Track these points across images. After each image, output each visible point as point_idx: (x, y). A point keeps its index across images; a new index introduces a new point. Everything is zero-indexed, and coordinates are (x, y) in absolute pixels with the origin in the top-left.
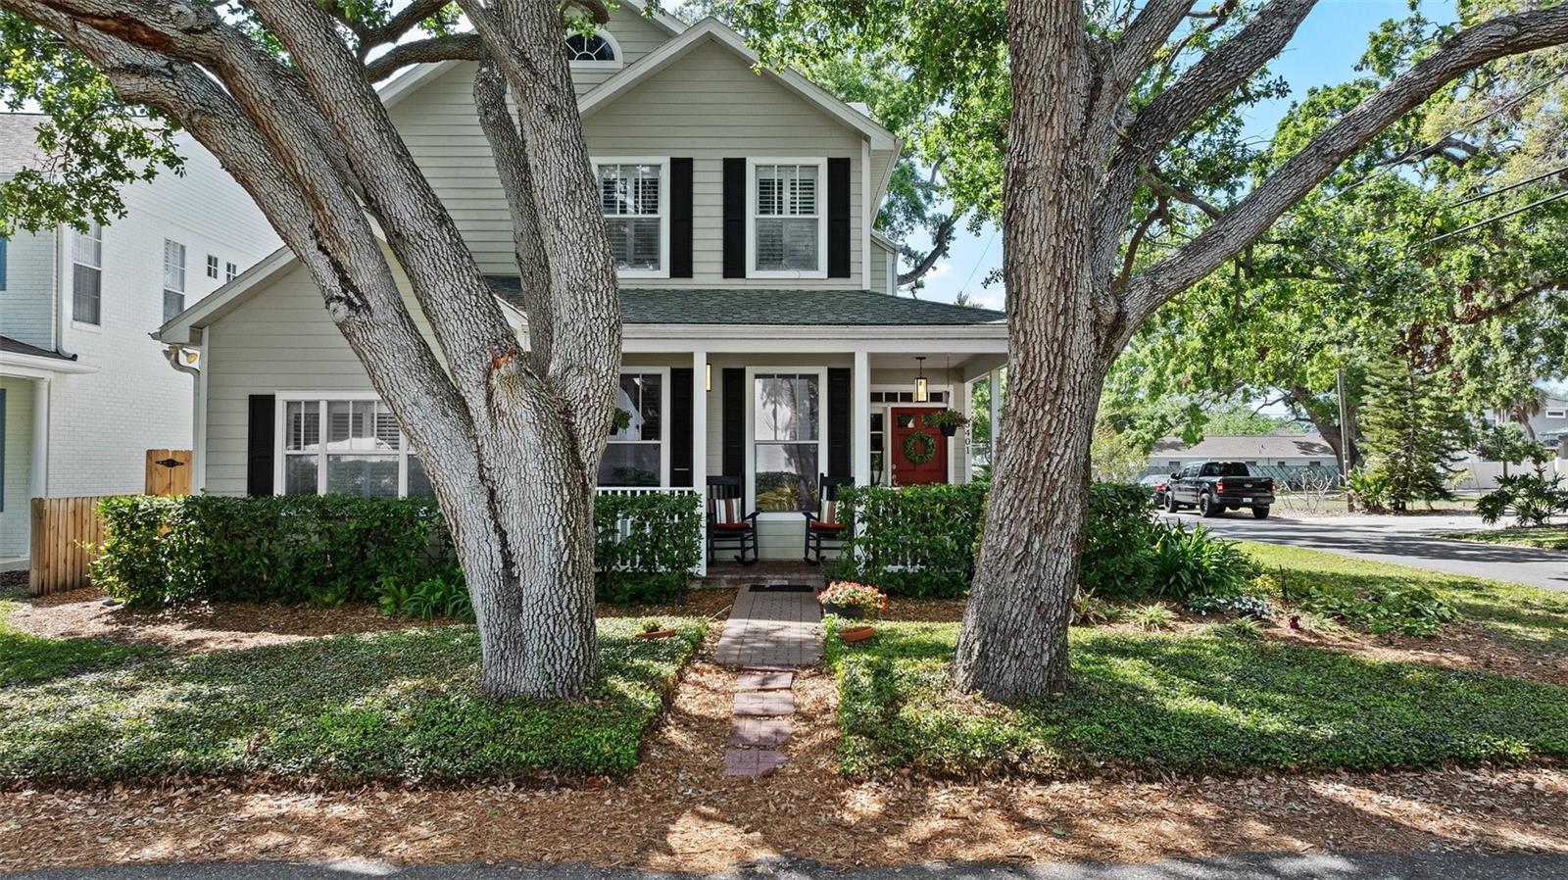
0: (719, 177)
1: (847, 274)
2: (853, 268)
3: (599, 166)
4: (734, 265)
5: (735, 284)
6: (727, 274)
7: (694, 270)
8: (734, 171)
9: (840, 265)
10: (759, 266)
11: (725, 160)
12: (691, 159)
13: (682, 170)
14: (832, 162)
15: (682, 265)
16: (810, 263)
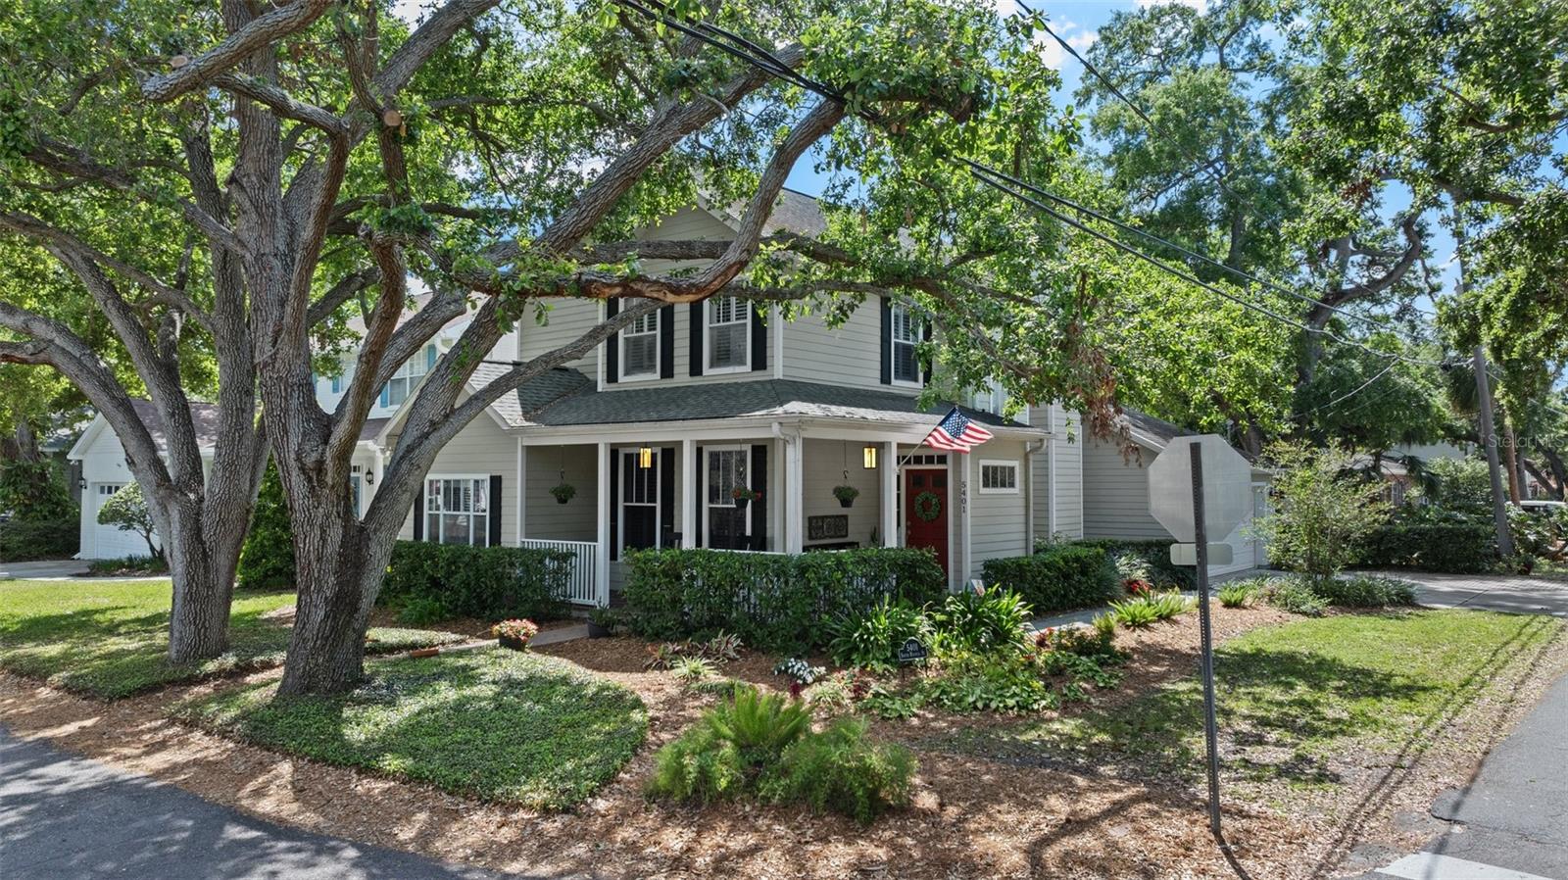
1: (762, 368)
2: (768, 362)
4: (696, 369)
6: (692, 374)
7: (675, 372)
9: (760, 361)
10: (712, 366)
15: (668, 370)
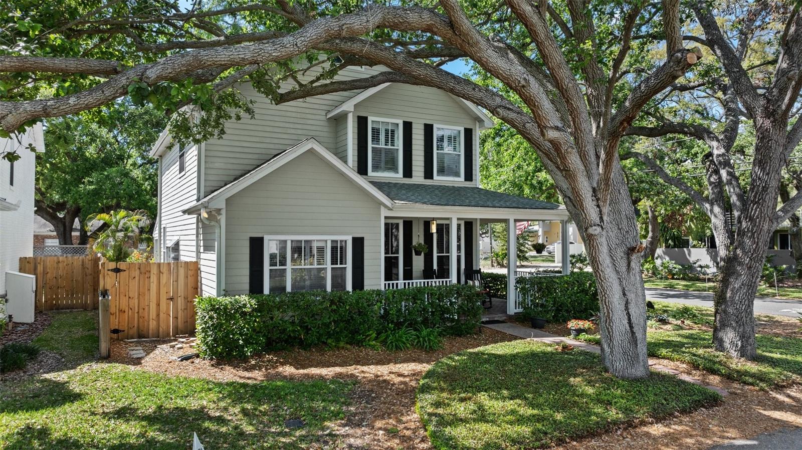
0: (422, 132)
1: (471, 180)
2: (474, 178)
3: (372, 121)
4: (428, 174)
5: (428, 182)
6: (426, 177)
7: (413, 175)
8: (429, 129)
9: (469, 176)
10: (439, 175)
11: (425, 124)
12: (411, 122)
13: (408, 126)
14: (466, 129)
15: (408, 173)
16: (457, 174)
